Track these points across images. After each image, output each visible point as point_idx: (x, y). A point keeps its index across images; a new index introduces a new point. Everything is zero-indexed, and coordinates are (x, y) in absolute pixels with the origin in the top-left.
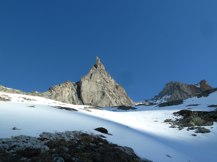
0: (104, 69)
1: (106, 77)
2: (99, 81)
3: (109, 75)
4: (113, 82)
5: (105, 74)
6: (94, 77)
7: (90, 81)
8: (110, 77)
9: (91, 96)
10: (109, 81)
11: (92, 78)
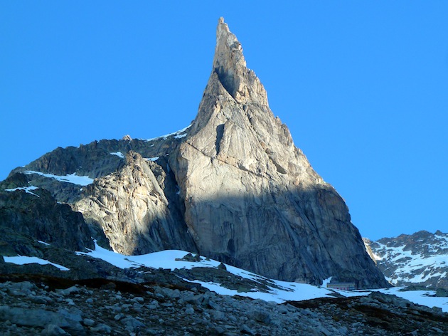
0: (265, 101)
1: (276, 146)
2: (250, 163)
3: (286, 135)
4: (304, 169)
5: (270, 130)
6: (231, 146)
7: (215, 161)
8: (292, 148)
9: (226, 224)
10: (290, 165)
11: (226, 149)
